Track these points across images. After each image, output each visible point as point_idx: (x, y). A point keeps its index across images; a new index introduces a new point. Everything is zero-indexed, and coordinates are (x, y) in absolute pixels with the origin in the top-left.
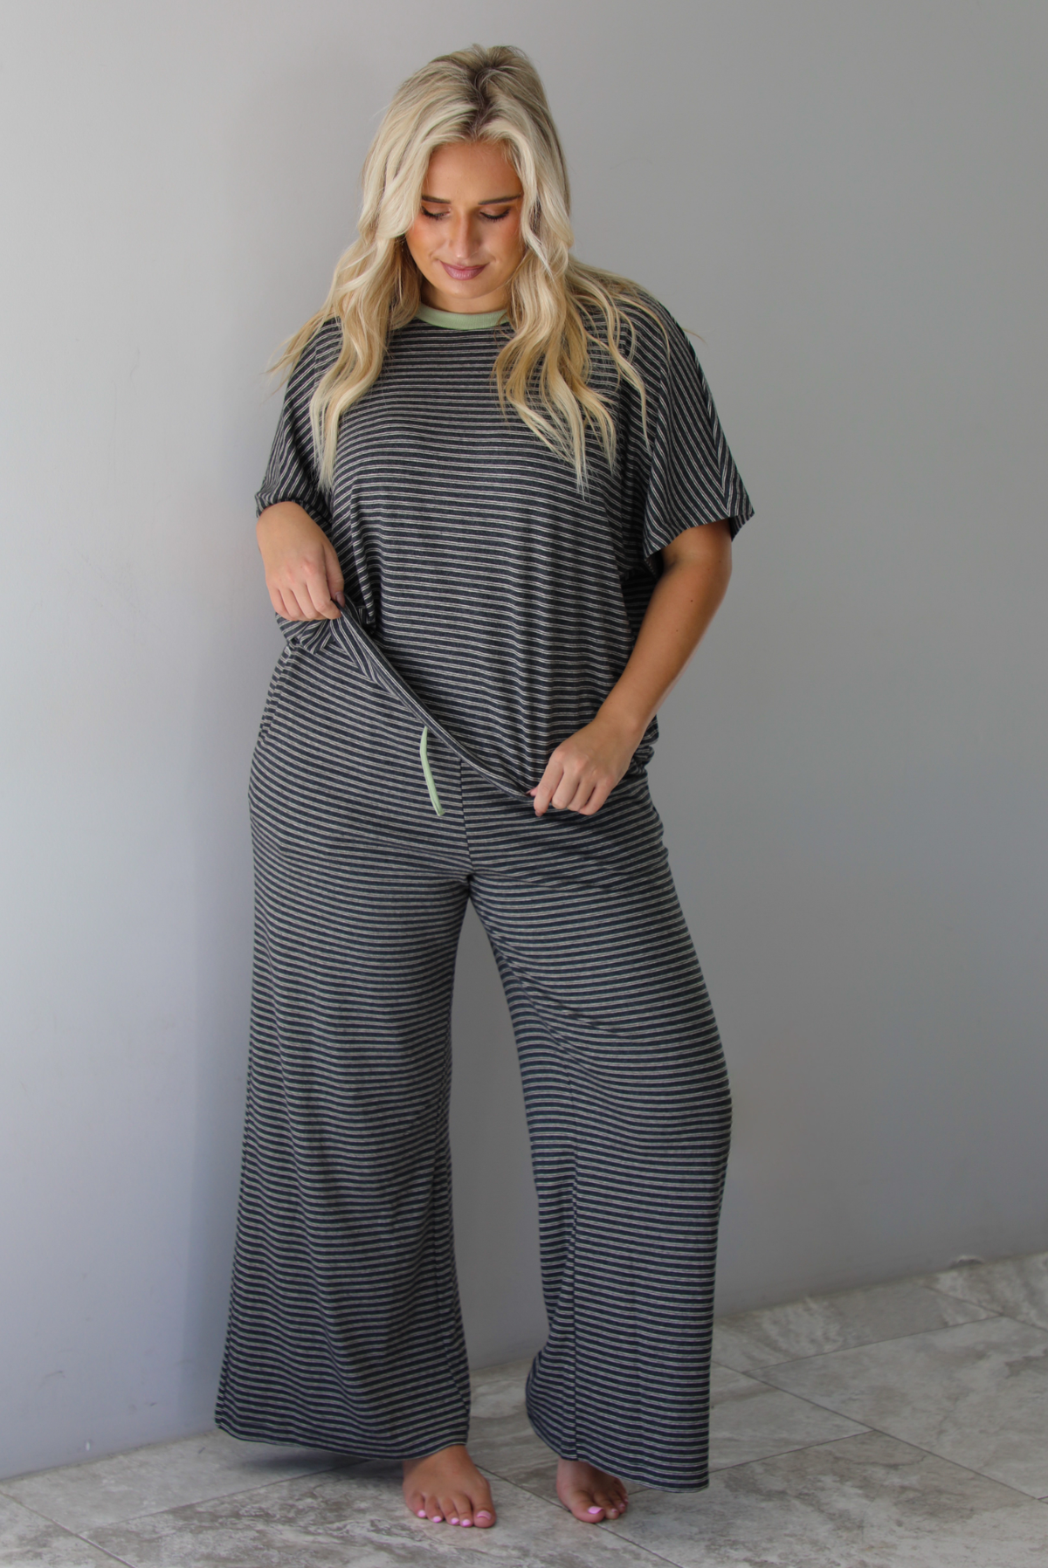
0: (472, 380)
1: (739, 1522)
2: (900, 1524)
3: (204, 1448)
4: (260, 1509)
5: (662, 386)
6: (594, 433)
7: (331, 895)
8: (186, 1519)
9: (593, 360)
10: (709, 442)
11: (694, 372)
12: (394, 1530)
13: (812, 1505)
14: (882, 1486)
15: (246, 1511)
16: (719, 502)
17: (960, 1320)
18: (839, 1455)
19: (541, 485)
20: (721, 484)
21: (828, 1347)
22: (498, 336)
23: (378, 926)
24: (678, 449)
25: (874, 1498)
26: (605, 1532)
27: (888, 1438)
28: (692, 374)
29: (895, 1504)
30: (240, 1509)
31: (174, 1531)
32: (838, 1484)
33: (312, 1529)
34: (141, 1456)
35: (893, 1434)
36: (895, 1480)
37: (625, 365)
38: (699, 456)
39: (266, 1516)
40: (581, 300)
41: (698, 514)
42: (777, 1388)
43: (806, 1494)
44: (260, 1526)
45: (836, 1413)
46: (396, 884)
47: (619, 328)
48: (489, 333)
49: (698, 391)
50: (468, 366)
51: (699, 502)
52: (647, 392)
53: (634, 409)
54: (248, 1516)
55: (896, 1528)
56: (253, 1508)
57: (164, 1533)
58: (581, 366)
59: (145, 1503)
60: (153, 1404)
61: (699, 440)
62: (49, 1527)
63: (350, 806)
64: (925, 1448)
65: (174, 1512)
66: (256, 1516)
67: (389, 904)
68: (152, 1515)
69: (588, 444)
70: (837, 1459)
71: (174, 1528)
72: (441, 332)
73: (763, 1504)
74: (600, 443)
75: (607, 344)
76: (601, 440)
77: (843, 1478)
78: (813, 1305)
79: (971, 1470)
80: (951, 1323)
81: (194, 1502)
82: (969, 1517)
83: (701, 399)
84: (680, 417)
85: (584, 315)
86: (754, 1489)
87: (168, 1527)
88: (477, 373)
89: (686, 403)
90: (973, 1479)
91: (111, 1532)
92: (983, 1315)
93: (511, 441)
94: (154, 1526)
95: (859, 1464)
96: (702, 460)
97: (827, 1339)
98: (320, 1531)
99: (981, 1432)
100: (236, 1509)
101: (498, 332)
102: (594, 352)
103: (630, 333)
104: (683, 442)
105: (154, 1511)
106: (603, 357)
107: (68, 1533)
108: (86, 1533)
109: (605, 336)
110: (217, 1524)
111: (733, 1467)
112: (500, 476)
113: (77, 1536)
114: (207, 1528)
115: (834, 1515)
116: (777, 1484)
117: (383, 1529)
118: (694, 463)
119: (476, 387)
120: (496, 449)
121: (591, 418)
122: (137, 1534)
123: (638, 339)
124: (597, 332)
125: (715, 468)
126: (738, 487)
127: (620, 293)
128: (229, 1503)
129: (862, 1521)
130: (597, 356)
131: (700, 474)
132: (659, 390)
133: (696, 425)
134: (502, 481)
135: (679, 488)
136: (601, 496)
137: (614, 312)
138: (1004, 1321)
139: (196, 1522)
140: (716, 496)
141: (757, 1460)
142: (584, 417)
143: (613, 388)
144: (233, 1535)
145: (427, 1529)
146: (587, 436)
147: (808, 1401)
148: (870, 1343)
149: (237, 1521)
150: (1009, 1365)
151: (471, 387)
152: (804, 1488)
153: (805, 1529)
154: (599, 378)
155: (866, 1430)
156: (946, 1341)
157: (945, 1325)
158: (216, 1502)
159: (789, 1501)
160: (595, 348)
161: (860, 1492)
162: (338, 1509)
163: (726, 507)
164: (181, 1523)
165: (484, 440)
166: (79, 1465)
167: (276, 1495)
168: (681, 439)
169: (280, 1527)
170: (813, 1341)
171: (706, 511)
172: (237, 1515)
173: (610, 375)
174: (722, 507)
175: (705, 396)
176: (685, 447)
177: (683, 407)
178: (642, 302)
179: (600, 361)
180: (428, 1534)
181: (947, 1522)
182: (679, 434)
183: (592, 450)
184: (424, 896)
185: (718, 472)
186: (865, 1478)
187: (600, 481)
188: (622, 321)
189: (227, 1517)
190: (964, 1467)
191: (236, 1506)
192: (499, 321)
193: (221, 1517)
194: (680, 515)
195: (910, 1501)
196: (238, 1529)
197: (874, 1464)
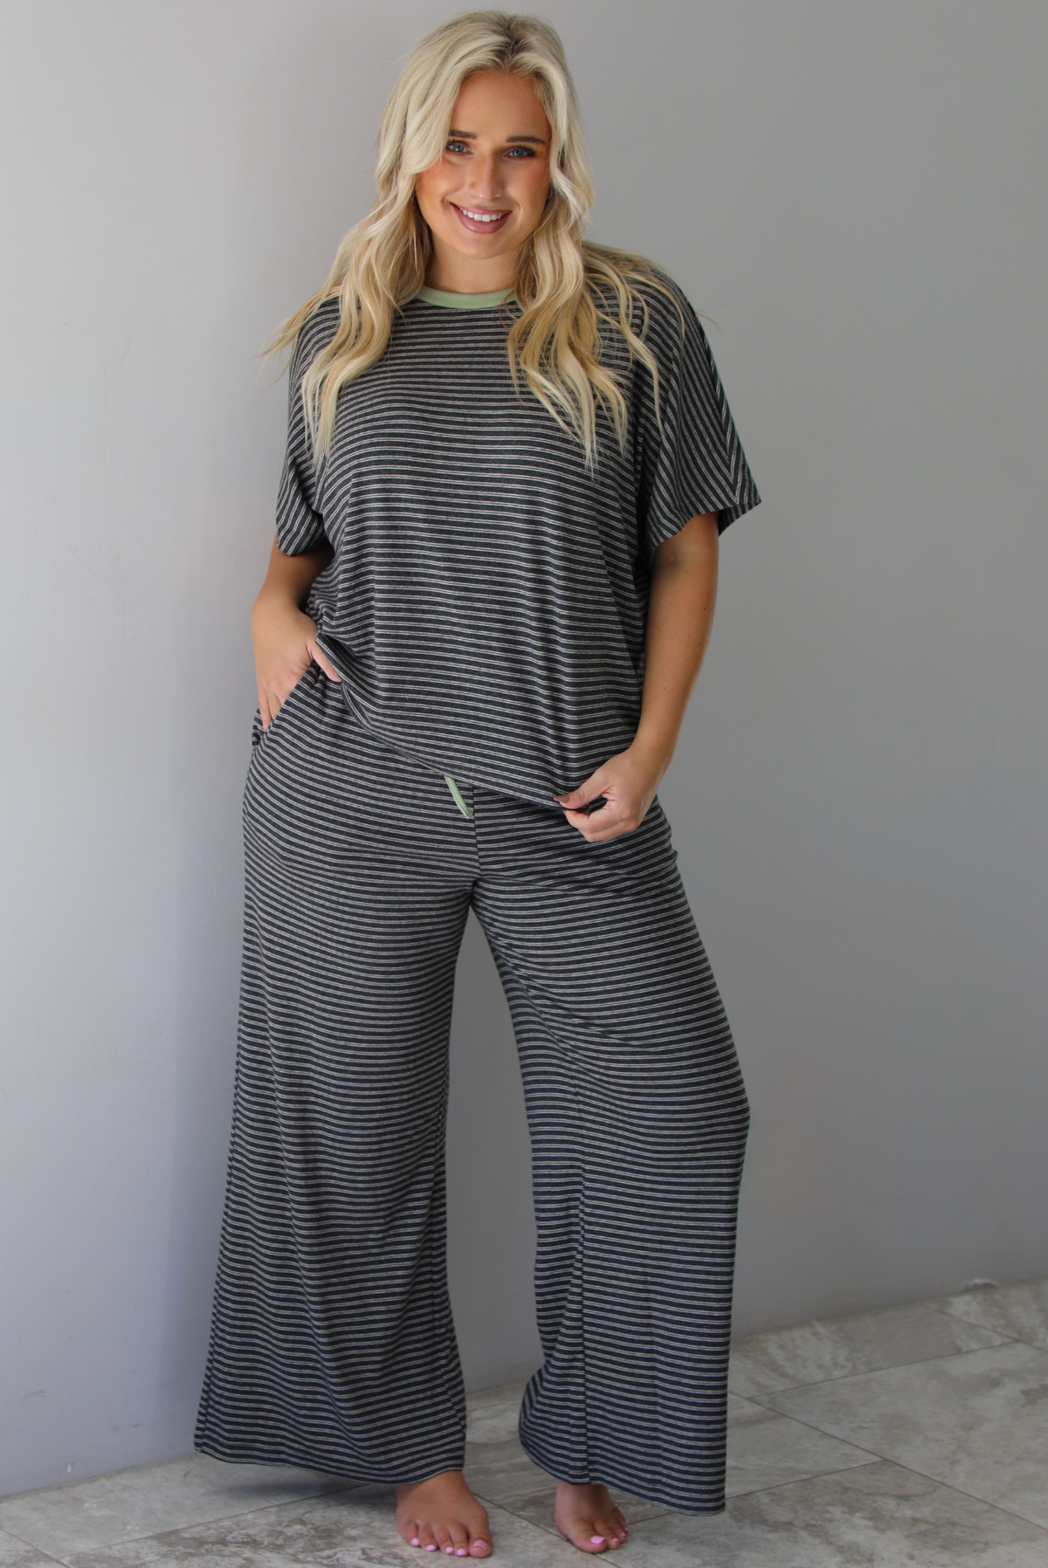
0: (476, 359)
1: (744, 1554)
2: (911, 1557)
3: (189, 1472)
4: (248, 1535)
5: (674, 366)
6: (606, 413)
7: (334, 906)
8: (170, 1545)
9: (604, 338)
10: (718, 427)
11: (703, 354)
12: (386, 1559)
13: (820, 1537)
14: (893, 1517)
15: (233, 1538)
16: (728, 489)
17: (974, 1346)
18: (848, 1485)
19: (550, 467)
20: (729, 471)
21: (836, 1374)
22: (503, 315)
23: (383, 937)
24: (687, 433)
25: (884, 1530)
26: (605, 1563)
27: (898, 1468)
28: (702, 356)
29: (907, 1537)
30: (227, 1536)
31: (158, 1557)
32: (847, 1515)
33: (301, 1556)
34: (124, 1479)
35: (904, 1464)
36: (906, 1511)
37: (637, 344)
38: (708, 440)
39: (253, 1543)
40: (592, 279)
41: (706, 502)
42: (784, 1415)
43: (814, 1526)
44: (247, 1553)
45: (844, 1441)
46: (403, 894)
47: (631, 307)
48: (496, 312)
49: (707, 374)
50: (472, 345)
51: (707, 489)
52: (660, 372)
53: (646, 389)
54: (235, 1543)
55: (907, 1561)
56: (240, 1534)
57: (148, 1559)
58: (592, 344)
59: (129, 1528)
60: (136, 1426)
61: (708, 424)
62: (29, 1551)
63: (358, 815)
64: (937, 1479)
65: (157, 1537)
66: (243, 1543)
67: (395, 914)
68: (135, 1541)
69: (598, 425)
70: (846, 1489)
71: (158, 1554)
72: (443, 311)
73: (770, 1536)
74: (611, 424)
75: (619, 322)
76: (613, 421)
77: (852, 1509)
78: (821, 1329)
79: (985, 1502)
80: (964, 1349)
81: (179, 1527)
82: (984, 1551)
83: (710, 382)
84: (689, 400)
85: (594, 292)
86: (760, 1520)
87: (152, 1553)
88: (481, 352)
89: (695, 386)
90: (987, 1511)
91: (93, 1558)
92: (998, 1341)
93: (520, 421)
94: (138, 1552)
95: (869, 1494)
96: (711, 446)
97: (835, 1364)
98: (309, 1559)
99: (996, 1462)
100: (223, 1536)
101: (503, 311)
102: (605, 330)
103: (642, 309)
104: (692, 427)
105: (138, 1536)
106: (615, 336)
107: (48, 1559)
108: (67, 1558)
109: (616, 315)
110: (203, 1551)
111: (738, 1497)
112: (507, 457)
113: (58, 1562)
114: (192, 1555)
115: (843, 1547)
116: (782, 1514)
117: (374, 1558)
118: (703, 449)
119: (481, 367)
120: (504, 429)
121: (603, 398)
122: (120, 1560)
123: (651, 317)
124: (608, 310)
125: (723, 453)
126: (746, 474)
127: (633, 270)
128: (215, 1529)
129: (872, 1554)
130: (608, 335)
131: (708, 459)
132: (670, 371)
133: (704, 408)
134: (510, 462)
135: (687, 473)
136: (612, 479)
137: (625, 288)
138: (1020, 1347)
139: (180, 1548)
140: (724, 483)
141: (763, 1490)
142: (595, 397)
143: (625, 368)
144: (219, 1563)
145: (420, 1557)
146: (598, 416)
147: (815, 1428)
148: (881, 1369)
149: (223, 1548)
150: (1026, 1393)
151: (475, 366)
152: (812, 1518)
153: (813, 1561)
154: (610, 357)
155: (876, 1459)
156: (958, 1367)
157: (959, 1351)
158: (202, 1528)
159: (796, 1532)
160: (605, 326)
161: (870, 1523)
162: (328, 1536)
163: (735, 495)
164: (165, 1549)
165: (490, 421)
166: (60, 1488)
167: (264, 1521)
168: (690, 423)
169: (268, 1554)
170: (820, 1367)
171: (714, 499)
172: (224, 1542)
173: (622, 354)
174: (731, 494)
175: (713, 377)
176: (694, 431)
177: (692, 390)
178: (655, 280)
179: (611, 339)
180: (421, 1563)
181: (960, 1556)
182: (688, 418)
183: (602, 431)
184: (430, 906)
185: (726, 458)
186: (875, 1509)
187: (612, 464)
188: (635, 299)
189: (213, 1543)
190: (978, 1499)
191: (223, 1532)
192: (506, 299)
193: (207, 1543)
194: (687, 502)
195: (922, 1534)
196: (224, 1556)
197: (884, 1495)
